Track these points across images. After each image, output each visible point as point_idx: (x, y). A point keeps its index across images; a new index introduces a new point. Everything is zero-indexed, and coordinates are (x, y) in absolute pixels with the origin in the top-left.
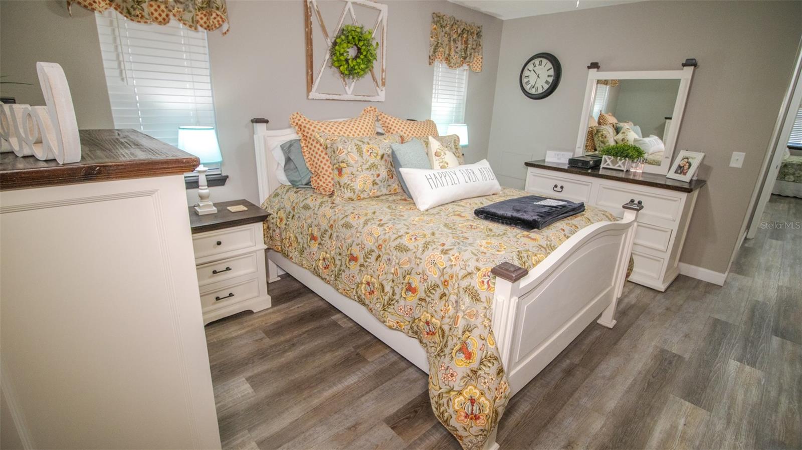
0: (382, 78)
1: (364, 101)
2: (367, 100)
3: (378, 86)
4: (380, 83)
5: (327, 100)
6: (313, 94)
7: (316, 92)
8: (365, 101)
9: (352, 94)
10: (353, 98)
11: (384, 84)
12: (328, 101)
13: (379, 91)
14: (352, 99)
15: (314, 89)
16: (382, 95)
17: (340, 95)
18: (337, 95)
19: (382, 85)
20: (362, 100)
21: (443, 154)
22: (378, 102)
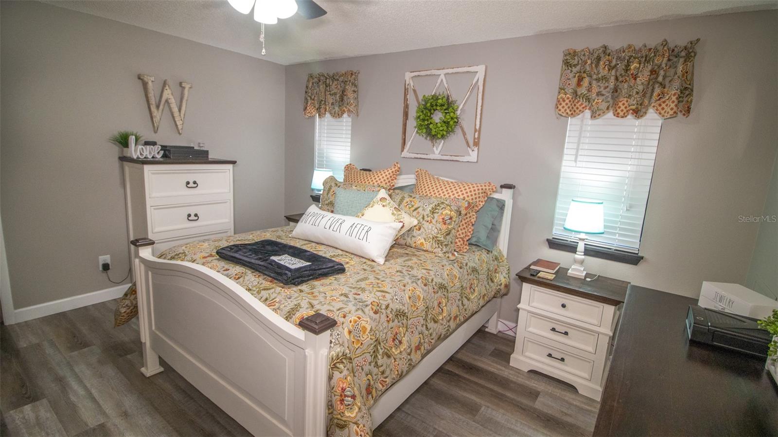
0: (475, 138)
1: (450, 160)
2: (454, 160)
3: (468, 146)
4: (471, 143)
5: (415, 158)
6: (405, 154)
7: (407, 152)
8: (453, 161)
9: (439, 154)
10: (440, 157)
11: (476, 144)
12: (417, 159)
13: (470, 151)
14: (438, 159)
15: (406, 150)
16: (473, 156)
17: (427, 154)
18: (424, 154)
19: (474, 146)
20: (449, 159)
21: (395, 212)
22: (468, 162)
